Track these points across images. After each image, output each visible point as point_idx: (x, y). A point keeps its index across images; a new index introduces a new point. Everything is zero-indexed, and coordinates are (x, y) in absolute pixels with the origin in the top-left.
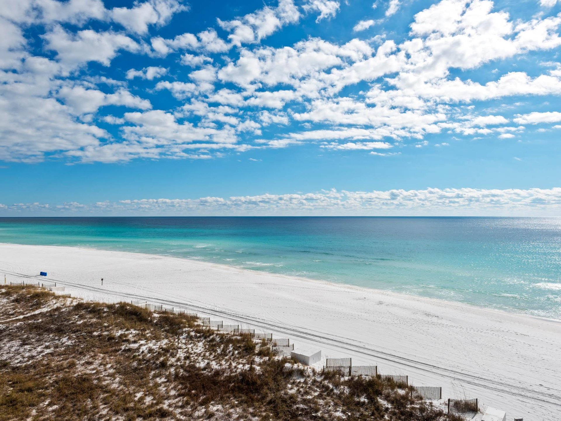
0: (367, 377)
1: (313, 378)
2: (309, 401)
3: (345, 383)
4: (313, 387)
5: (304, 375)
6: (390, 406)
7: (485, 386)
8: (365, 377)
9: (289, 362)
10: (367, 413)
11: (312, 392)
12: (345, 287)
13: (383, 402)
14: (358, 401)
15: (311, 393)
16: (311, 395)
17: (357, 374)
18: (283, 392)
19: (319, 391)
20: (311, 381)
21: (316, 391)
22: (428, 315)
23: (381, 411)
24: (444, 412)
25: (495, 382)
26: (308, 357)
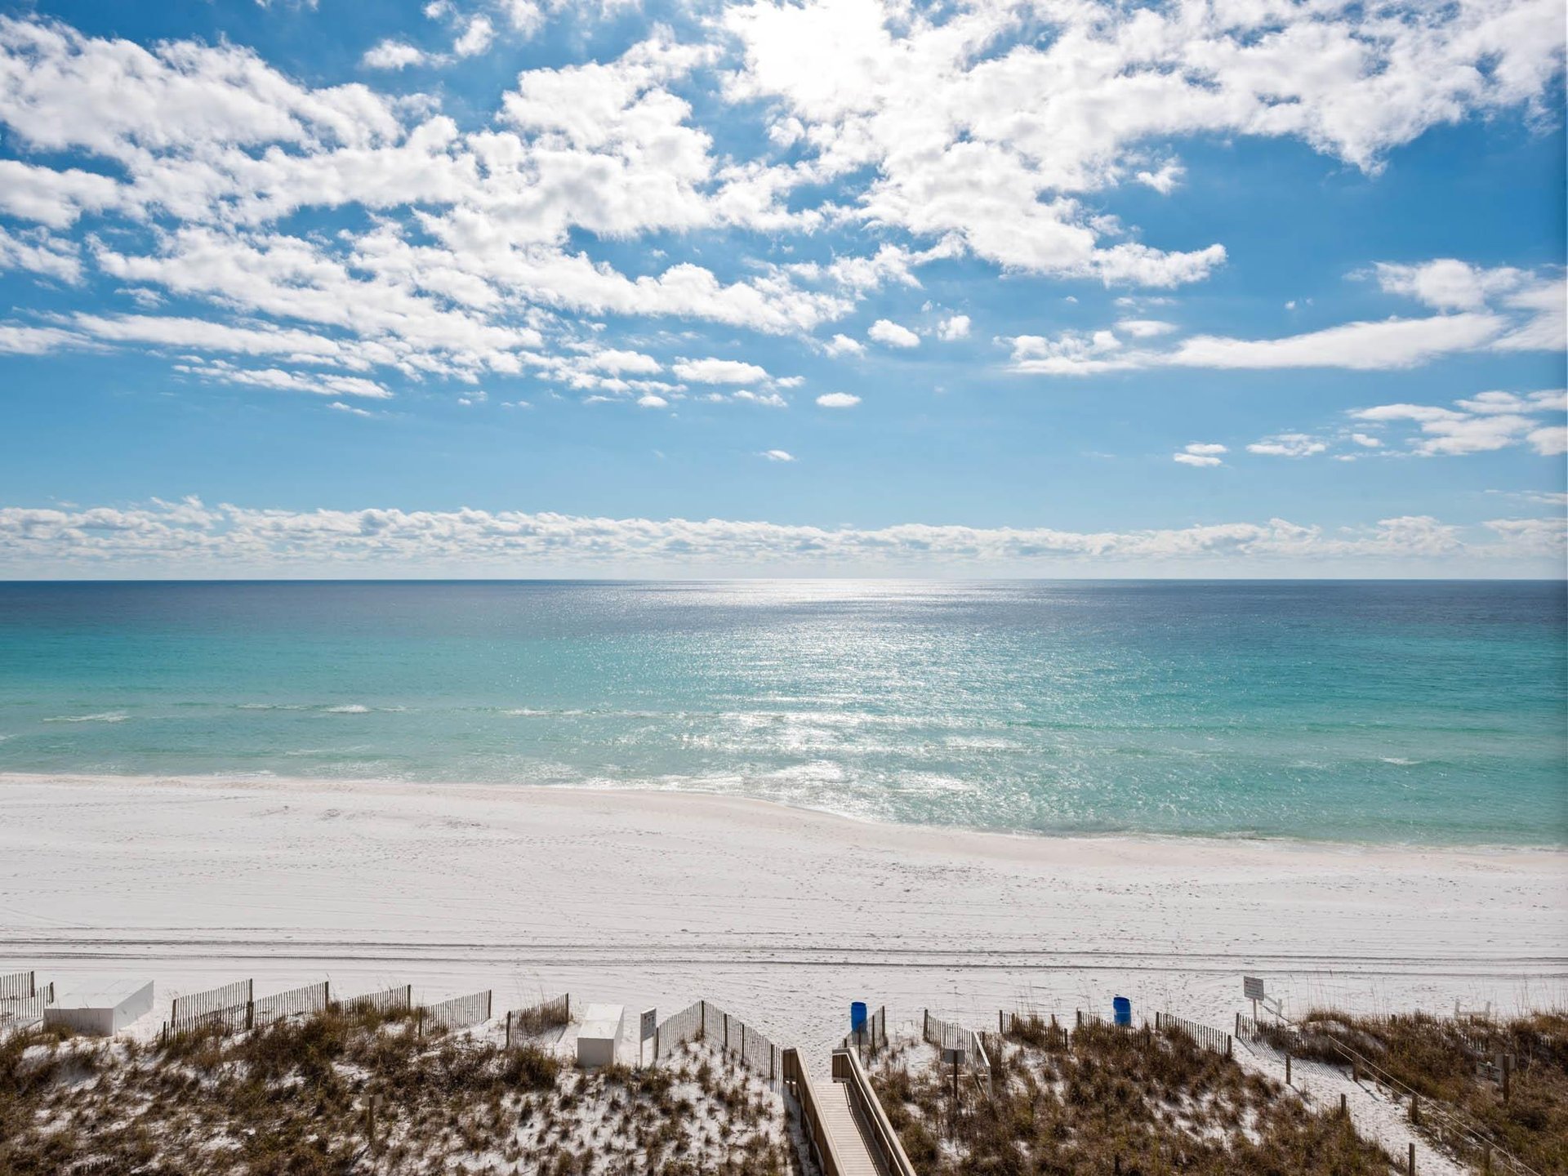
0: (301, 1019)
1: (129, 1068)
2: (119, 1137)
3: (237, 1052)
4: (129, 1092)
5: (95, 1068)
6: (365, 1075)
7: (581, 963)
8: (295, 1019)
9: (39, 1043)
10: (302, 1113)
11: (128, 1108)
12: (223, 786)
13: (347, 1071)
14: (276, 1091)
15: (124, 1110)
16: (124, 1119)
17: (271, 1018)
18: (20, 1139)
19: (151, 1098)
20: (122, 1077)
21: (137, 1103)
22: (453, 824)
23: (343, 1094)
24: (499, 1047)
25: (602, 947)
26: (110, 1011)
